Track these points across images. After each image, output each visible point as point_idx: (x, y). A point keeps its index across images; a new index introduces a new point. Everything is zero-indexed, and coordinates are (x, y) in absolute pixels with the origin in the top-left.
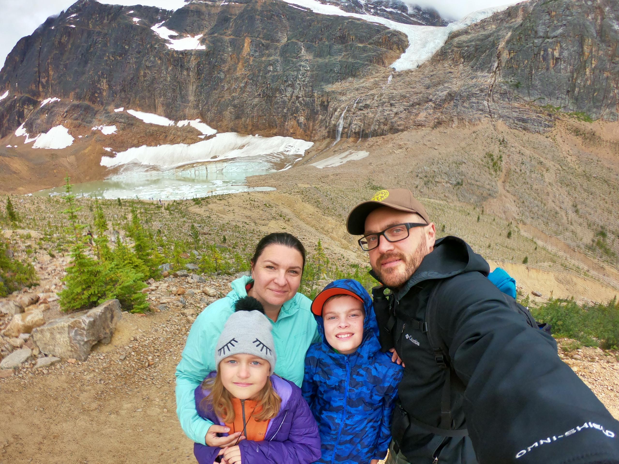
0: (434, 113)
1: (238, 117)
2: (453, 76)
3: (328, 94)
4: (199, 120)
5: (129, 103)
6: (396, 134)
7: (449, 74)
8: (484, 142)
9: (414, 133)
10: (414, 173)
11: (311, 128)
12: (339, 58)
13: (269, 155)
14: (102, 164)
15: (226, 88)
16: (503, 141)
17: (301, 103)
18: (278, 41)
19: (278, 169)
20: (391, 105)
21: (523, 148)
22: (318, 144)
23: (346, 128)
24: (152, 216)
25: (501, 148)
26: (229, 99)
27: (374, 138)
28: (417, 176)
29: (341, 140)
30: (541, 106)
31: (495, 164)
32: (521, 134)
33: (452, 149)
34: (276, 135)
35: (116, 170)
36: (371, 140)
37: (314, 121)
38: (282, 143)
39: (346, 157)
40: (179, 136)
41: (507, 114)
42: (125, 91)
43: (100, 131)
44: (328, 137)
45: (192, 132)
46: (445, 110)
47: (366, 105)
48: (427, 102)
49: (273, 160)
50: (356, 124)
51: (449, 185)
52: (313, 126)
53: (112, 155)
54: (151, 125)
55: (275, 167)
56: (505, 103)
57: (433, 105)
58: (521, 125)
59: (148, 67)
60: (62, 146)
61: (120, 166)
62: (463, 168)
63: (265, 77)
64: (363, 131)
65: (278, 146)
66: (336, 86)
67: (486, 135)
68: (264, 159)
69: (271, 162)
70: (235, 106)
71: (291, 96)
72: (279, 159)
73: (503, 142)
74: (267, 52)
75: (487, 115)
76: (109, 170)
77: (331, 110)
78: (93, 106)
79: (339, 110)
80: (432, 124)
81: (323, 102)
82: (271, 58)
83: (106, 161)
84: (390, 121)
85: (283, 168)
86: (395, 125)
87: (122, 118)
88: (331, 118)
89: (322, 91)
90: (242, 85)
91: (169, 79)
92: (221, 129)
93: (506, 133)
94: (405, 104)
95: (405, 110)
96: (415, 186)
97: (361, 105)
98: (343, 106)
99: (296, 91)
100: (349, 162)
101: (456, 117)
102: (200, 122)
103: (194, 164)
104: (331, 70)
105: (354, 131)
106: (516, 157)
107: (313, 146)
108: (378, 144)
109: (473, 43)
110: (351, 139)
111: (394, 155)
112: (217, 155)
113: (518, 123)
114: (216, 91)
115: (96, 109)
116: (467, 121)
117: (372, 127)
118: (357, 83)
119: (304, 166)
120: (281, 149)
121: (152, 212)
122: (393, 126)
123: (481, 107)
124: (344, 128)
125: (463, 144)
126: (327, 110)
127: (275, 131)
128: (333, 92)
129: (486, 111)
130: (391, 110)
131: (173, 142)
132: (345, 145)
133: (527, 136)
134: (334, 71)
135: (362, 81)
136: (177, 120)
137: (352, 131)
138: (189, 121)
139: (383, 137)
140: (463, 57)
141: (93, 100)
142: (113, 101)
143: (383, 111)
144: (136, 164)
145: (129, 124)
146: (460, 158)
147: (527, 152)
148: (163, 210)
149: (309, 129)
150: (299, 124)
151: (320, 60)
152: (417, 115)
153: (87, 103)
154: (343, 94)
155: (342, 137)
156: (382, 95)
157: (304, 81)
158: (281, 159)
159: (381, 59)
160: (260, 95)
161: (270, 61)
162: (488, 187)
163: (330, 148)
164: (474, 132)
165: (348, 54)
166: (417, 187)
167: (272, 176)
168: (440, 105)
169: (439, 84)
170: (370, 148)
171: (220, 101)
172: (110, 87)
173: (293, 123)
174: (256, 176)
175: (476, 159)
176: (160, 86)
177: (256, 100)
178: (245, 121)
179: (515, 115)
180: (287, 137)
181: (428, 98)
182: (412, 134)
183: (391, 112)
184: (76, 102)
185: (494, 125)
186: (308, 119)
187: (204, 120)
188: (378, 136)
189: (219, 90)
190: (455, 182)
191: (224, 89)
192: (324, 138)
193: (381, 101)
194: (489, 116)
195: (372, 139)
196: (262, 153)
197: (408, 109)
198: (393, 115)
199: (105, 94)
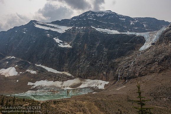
0: (158, 66)
1: (82, 72)
4: (68, 72)
6: (142, 77)
7: (164, 49)
9: (149, 76)
11: (108, 76)
12: (118, 49)
17: (104, 67)
18: (96, 45)
26: (79, 65)
27: (132, 79)
37: (109, 73)
38: (97, 82)
44: (115, 79)
46: (163, 64)
50: (125, 74)
57: (157, 63)
63: (92, 58)
64: (128, 76)
70: (81, 68)
71: (101, 64)
74: (92, 49)
77: (115, 69)
79: (118, 69)
81: (112, 66)
86: (141, 73)
88: (115, 72)
89: (112, 62)
92: (76, 76)
94: (145, 64)
95: (145, 67)
97: (126, 66)
101: (170, 67)
104: (115, 54)
107: (109, 83)
108: (134, 81)
110: (123, 80)
117: (131, 75)
118: (124, 58)
124: (120, 76)
128: (115, 62)
130: (139, 67)
137: (123, 77)
139: (136, 78)
143: (135, 68)
159: (134, 48)
160: (90, 64)
161: (93, 52)
163: (115, 84)
165: (121, 48)
170: (131, 84)
173: (101, 74)
177: (88, 66)
181: (154, 61)
193: (134, 64)
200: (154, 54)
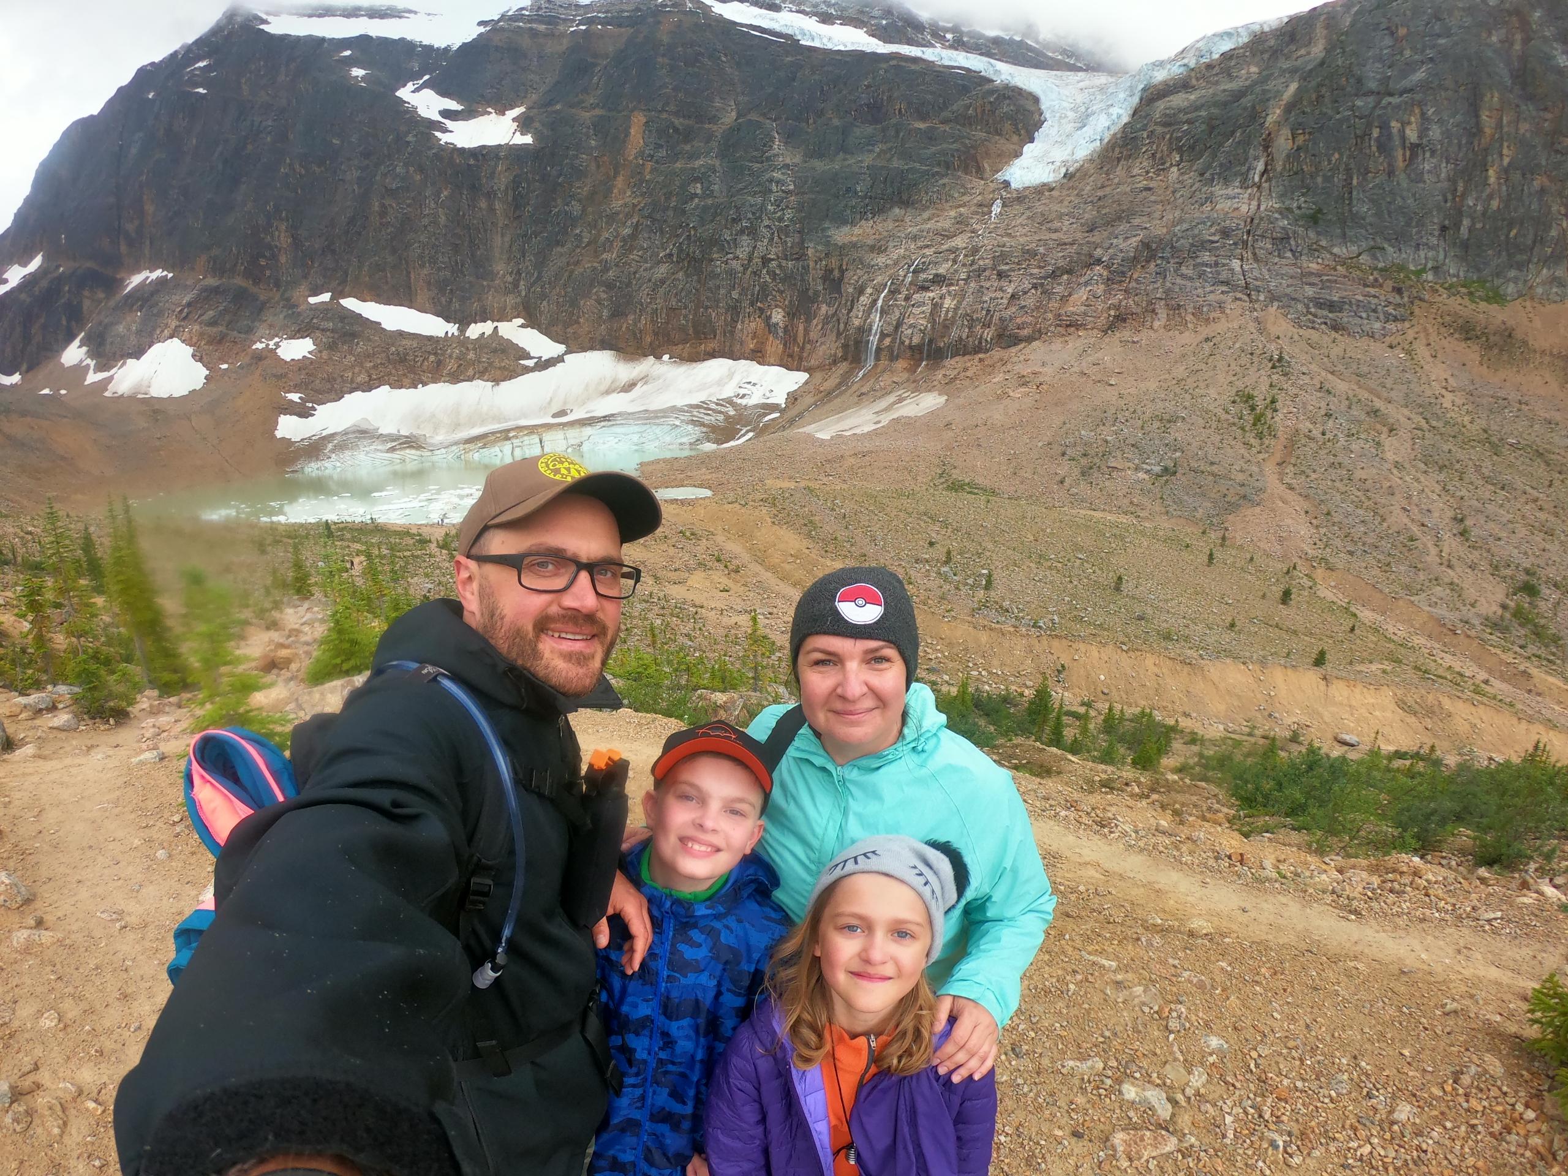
0: (1108, 292)
1: (617, 313)
2: (1153, 198)
3: (842, 250)
4: (520, 321)
5: (344, 282)
6: (1014, 350)
7: (1144, 193)
8: (1233, 364)
9: (1057, 345)
10: (1055, 446)
11: (800, 340)
12: (868, 159)
13: (697, 406)
14: (279, 434)
15: (585, 240)
16: (1280, 359)
17: (773, 275)
18: (713, 120)
19: (719, 442)
20: (1000, 275)
21: (1330, 376)
22: (819, 376)
23: (888, 335)
24: (407, 563)
25: (1275, 377)
26: (595, 268)
27: (957, 358)
28: (1063, 454)
29: (876, 366)
30: (1376, 268)
31: (1257, 420)
32: (1326, 340)
33: (1152, 385)
34: (712, 355)
35: (314, 448)
36: (952, 365)
37: (808, 321)
38: (731, 375)
39: (887, 409)
40: (472, 363)
41: (1289, 290)
42: (333, 252)
43: (273, 351)
44: (844, 358)
45: (503, 351)
46: (1133, 284)
47: (936, 275)
49: (707, 419)
50: (911, 326)
51: (1141, 475)
52: (807, 331)
53: (303, 412)
54: (401, 334)
55: (712, 436)
56: (1284, 261)
58: (1326, 317)
59: (391, 193)
60: (180, 389)
61: (324, 438)
62: (1178, 432)
63: (684, 212)
64: (931, 341)
65: (721, 383)
66: (862, 231)
67: (1237, 345)
68: (686, 417)
69: (703, 425)
70: (609, 286)
72: (721, 417)
73: (1279, 363)
74: (688, 147)
75: (1239, 295)
76: (299, 449)
78: (254, 290)
80: (1102, 321)
81: (829, 271)
82: (698, 163)
83: (289, 427)
84: (997, 316)
85: (733, 439)
87: (328, 320)
89: (828, 244)
91: (443, 220)
92: (576, 343)
93: (1287, 340)
94: (1036, 271)
96: (1058, 478)
97: (923, 276)
98: (879, 279)
99: (762, 246)
100: (897, 421)
102: (522, 326)
103: (509, 431)
105: (907, 343)
106: (1314, 400)
107: (806, 383)
109: (1203, 113)
110: (901, 364)
111: (1007, 401)
112: (568, 407)
113: (1320, 312)
114: (559, 249)
115: (262, 298)
116: (1190, 310)
117: (954, 333)
119: (785, 433)
120: (728, 392)
121: (407, 553)
122: (1005, 329)
123: (1224, 276)
124: (883, 336)
125: (1180, 371)
126: (840, 293)
127: (712, 345)
128: (854, 245)
129: (1238, 286)
130: (1001, 289)
131: (455, 378)
132: (886, 380)
133: (1342, 345)
134: (856, 193)
135: (926, 215)
136: (464, 323)
137: (903, 343)
138: (496, 324)
139: (981, 356)
140: (1180, 150)
141: (255, 275)
142: (305, 277)
143: (980, 290)
144: (363, 434)
145: (345, 334)
146: (1170, 406)
147: (1341, 386)
148: (433, 546)
149: (795, 340)
150: (771, 327)
151: (820, 166)
152: (1064, 299)
153: (239, 281)
154: (878, 248)
155: (877, 358)
156: (975, 250)
157: (780, 220)
158: (727, 417)
160: (670, 255)
161: (694, 169)
162: (1240, 477)
163: (849, 388)
164: (1207, 340)
166: (1062, 482)
167: (705, 460)
168: (1123, 273)
169: (1120, 218)
170: (949, 386)
171: (572, 272)
172: (297, 243)
173: (755, 324)
174: (665, 461)
175: (1211, 408)
176: (422, 238)
177: (662, 270)
178: (636, 322)
179: (1310, 291)
180: (743, 362)
181: (1091, 256)
182: (1053, 347)
183: (999, 294)
184: (212, 282)
185: (1257, 320)
186: (792, 314)
187: (532, 322)
188: (969, 353)
189: (569, 245)
190: (1157, 469)
191: (581, 241)
192: (835, 363)
193: (975, 267)
194: (1245, 298)
195: (953, 362)
196: (680, 402)
197: (1042, 285)
198: (1005, 301)
199: (283, 259)
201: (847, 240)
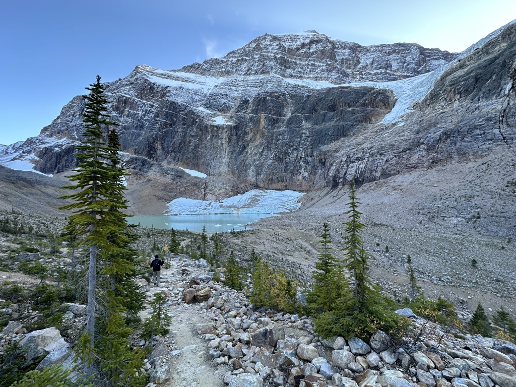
0: (428, 154)
1: (258, 174)
2: (446, 115)
3: (325, 153)
6: (389, 179)
7: (442, 115)
8: (502, 171)
9: (407, 175)
12: (332, 123)
15: (249, 153)
17: (304, 162)
18: (285, 116)
23: (341, 178)
26: (252, 161)
27: (367, 183)
28: (419, 213)
33: (456, 184)
37: (315, 175)
44: (327, 186)
46: (440, 149)
47: (357, 157)
48: (418, 146)
50: (349, 174)
51: (460, 219)
52: (314, 178)
57: (426, 147)
59: (192, 136)
63: (277, 144)
64: (357, 179)
66: (332, 146)
67: (503, 163)
70: (256, 166)
71: (297, 157)
74: (277, 125)
75: (500, 143)
77: (328, 165)
79: (334, 164)
80: (427, 164)
81: (321, 160)
82: (280, 129)
84: (381, 168)
86: (387, 171)
88: (328, 171)
89: (320, 151)
90: (261, 150)
91: (208, 145)
94: (395, 151)
95: (395, 156)
96: (418, 221)
97: (352, 158)
98: (337, 160)
99: (300, 153)
101: (455, 154)
104: (326, 134)
105: (348, 180)
108: (372, 188)
110: (346, 187)
111: (389, 196)
116: (471, 154)
117: (365, 175)
118: (347, 141)
122: (384, 172)
123: (490, 137)
126: (325, 166)
128: (328, 151)
129: (499, 139)
130: (382, 159)
134: (329, 134)
135: (352, 139)
139: (376, 182)
143: (374, 160)
146: (469, 191)
151: (317, 127)
152: (408, 159)
154: (336, 151)
157: (305, 145)
159: (368, 117)
160: (273, 157)
161: (279, 131)
165: (339, 119)
168: (434, 146)
169: (430, 126)
173: (298, 177)
177: (271, 162)
181: (418, 142)
182: (405, 176)
183: (381, 161)
186: (310, 173)
188: (371, 181)
190: (468, 216)
192: (324, 187)
193: (371, 153)
194: (504, 143)
195: (365, 185)
197: (398, 155)
198: (384, 163)
200: (416, 127)
201: (326, 150)
